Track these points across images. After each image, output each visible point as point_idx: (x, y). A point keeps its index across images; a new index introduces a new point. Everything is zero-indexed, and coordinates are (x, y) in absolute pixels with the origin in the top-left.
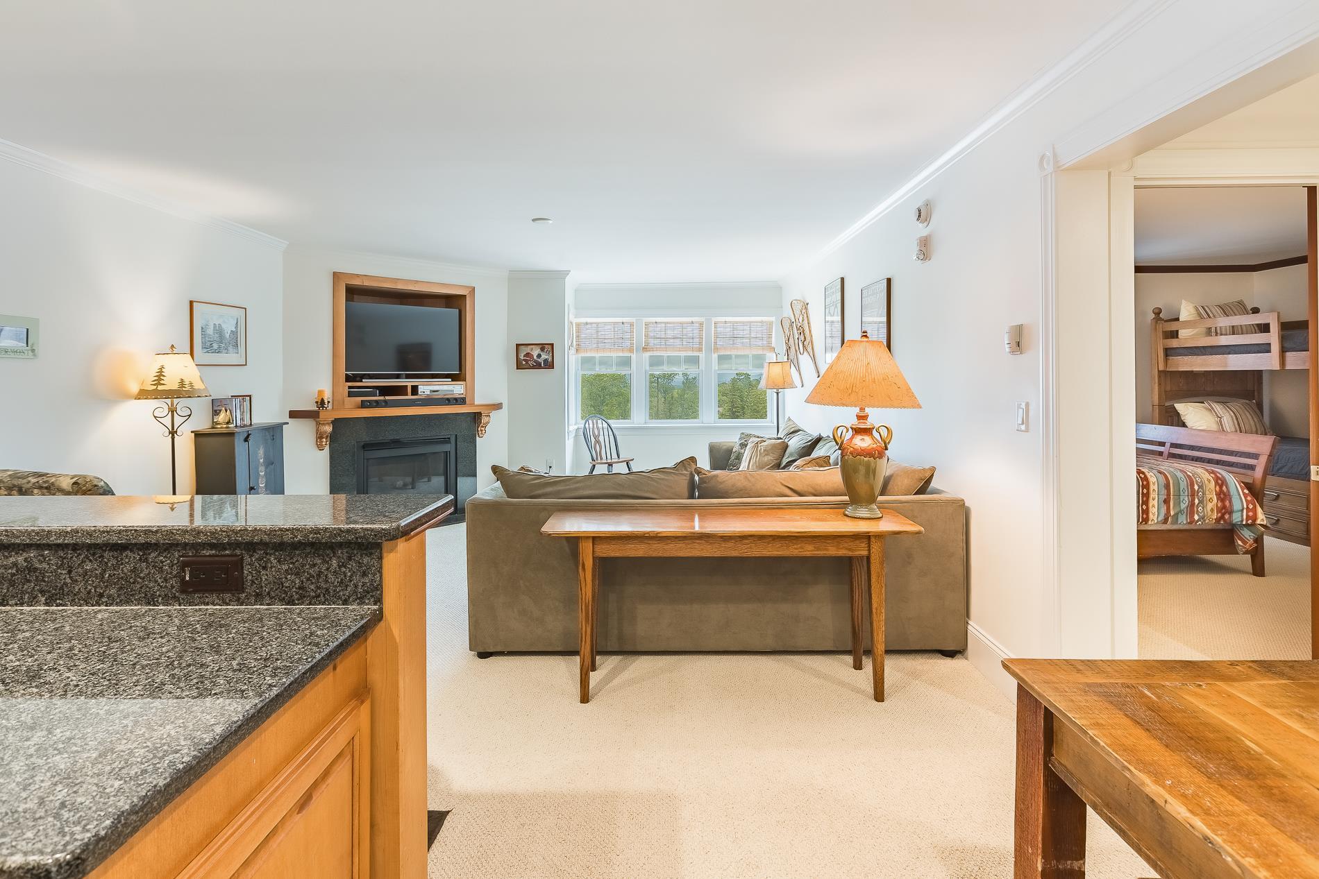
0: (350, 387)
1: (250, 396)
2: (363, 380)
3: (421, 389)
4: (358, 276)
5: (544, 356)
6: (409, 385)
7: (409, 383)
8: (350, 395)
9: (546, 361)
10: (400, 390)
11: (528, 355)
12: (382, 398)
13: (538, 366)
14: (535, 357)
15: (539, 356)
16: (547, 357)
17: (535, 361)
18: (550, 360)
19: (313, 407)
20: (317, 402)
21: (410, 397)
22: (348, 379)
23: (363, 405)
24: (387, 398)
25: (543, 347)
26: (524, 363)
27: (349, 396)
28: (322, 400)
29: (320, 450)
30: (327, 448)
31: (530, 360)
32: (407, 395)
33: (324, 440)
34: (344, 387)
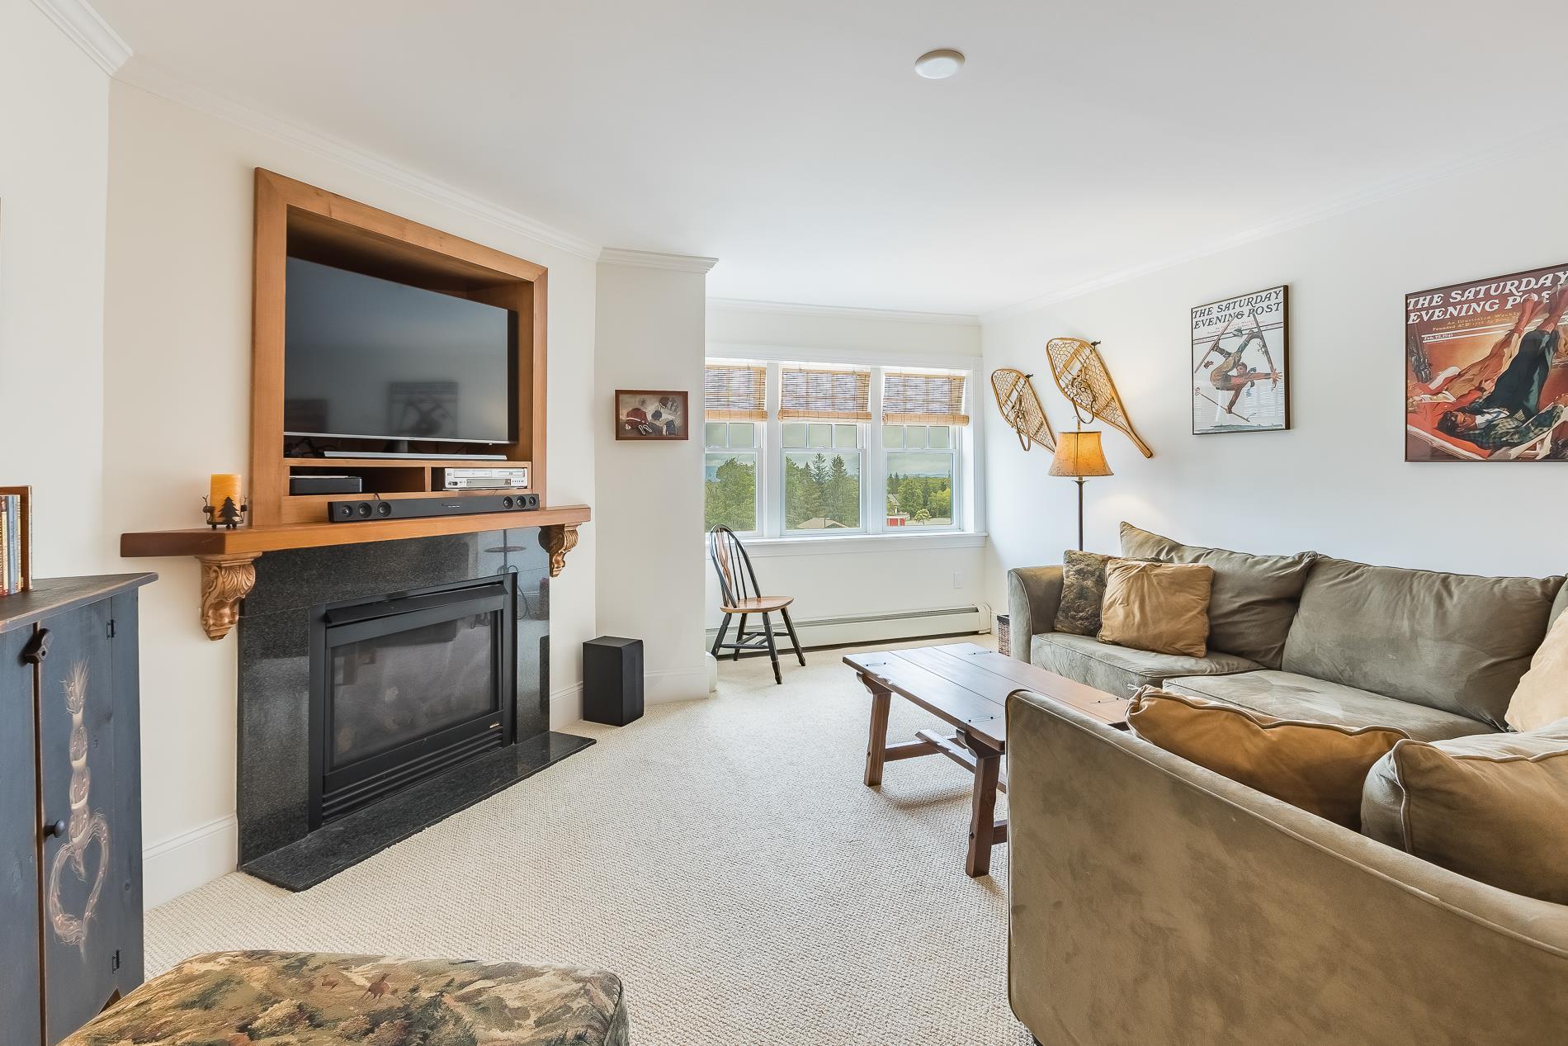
0: (294, 470)
1: (23, 493)
2: (327, 454)
3: (451, 476)
4: (318, 192)
5: (666, 416)
6: (428, 466)
7: (427, 462)
8: (295, 489)
9: (670, 424)
10: (407, 479)
11: (637, 412)
12: (368, 497)
13: (656, 435)
14: (649, 417)
15: (657, 415)
16: (670, 418)
17: (651, 425)
18: (678, 422)
19: (201, 525)
20: (209, 510)
21: (428, 494)
22: (290, 448)
23: (332, 515)
24: (384, 496)
25: (664, 397)
26: (628, 427)
27: (291, 494)
28: (229, 503)
29: (213, 638)
30: (232, 634)
31: (640, 423)
32: (423, 490)
33: (227, 611)
34: (279, 469)
